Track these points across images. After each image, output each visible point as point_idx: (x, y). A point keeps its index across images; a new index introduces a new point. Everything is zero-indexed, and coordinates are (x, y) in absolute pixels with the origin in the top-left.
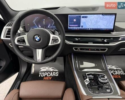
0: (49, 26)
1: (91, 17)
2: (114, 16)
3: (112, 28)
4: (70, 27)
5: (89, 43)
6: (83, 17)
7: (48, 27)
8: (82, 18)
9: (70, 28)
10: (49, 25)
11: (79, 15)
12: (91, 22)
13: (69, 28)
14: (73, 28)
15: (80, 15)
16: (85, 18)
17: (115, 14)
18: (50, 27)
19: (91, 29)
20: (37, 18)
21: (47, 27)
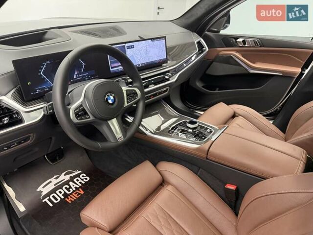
0: (76, 75)
1: (139, 47)
2: (164, 40)
3: (166, 57)
4: (112, 68)
5: (150, 86)
6: (129, 47)
7: (75, 77)
8: (127, 49)
9: (114, 69)
10: (76, 73)
11: (122, 45)
12: (141, 54)
13: (111, 70)
14: (118, 68)
15: (124, 45)
16: (132, 48)
17: (165, 37)
18: (79, 77)
19: (142, 64)
20: (48, 62)
21: (73, 78)
